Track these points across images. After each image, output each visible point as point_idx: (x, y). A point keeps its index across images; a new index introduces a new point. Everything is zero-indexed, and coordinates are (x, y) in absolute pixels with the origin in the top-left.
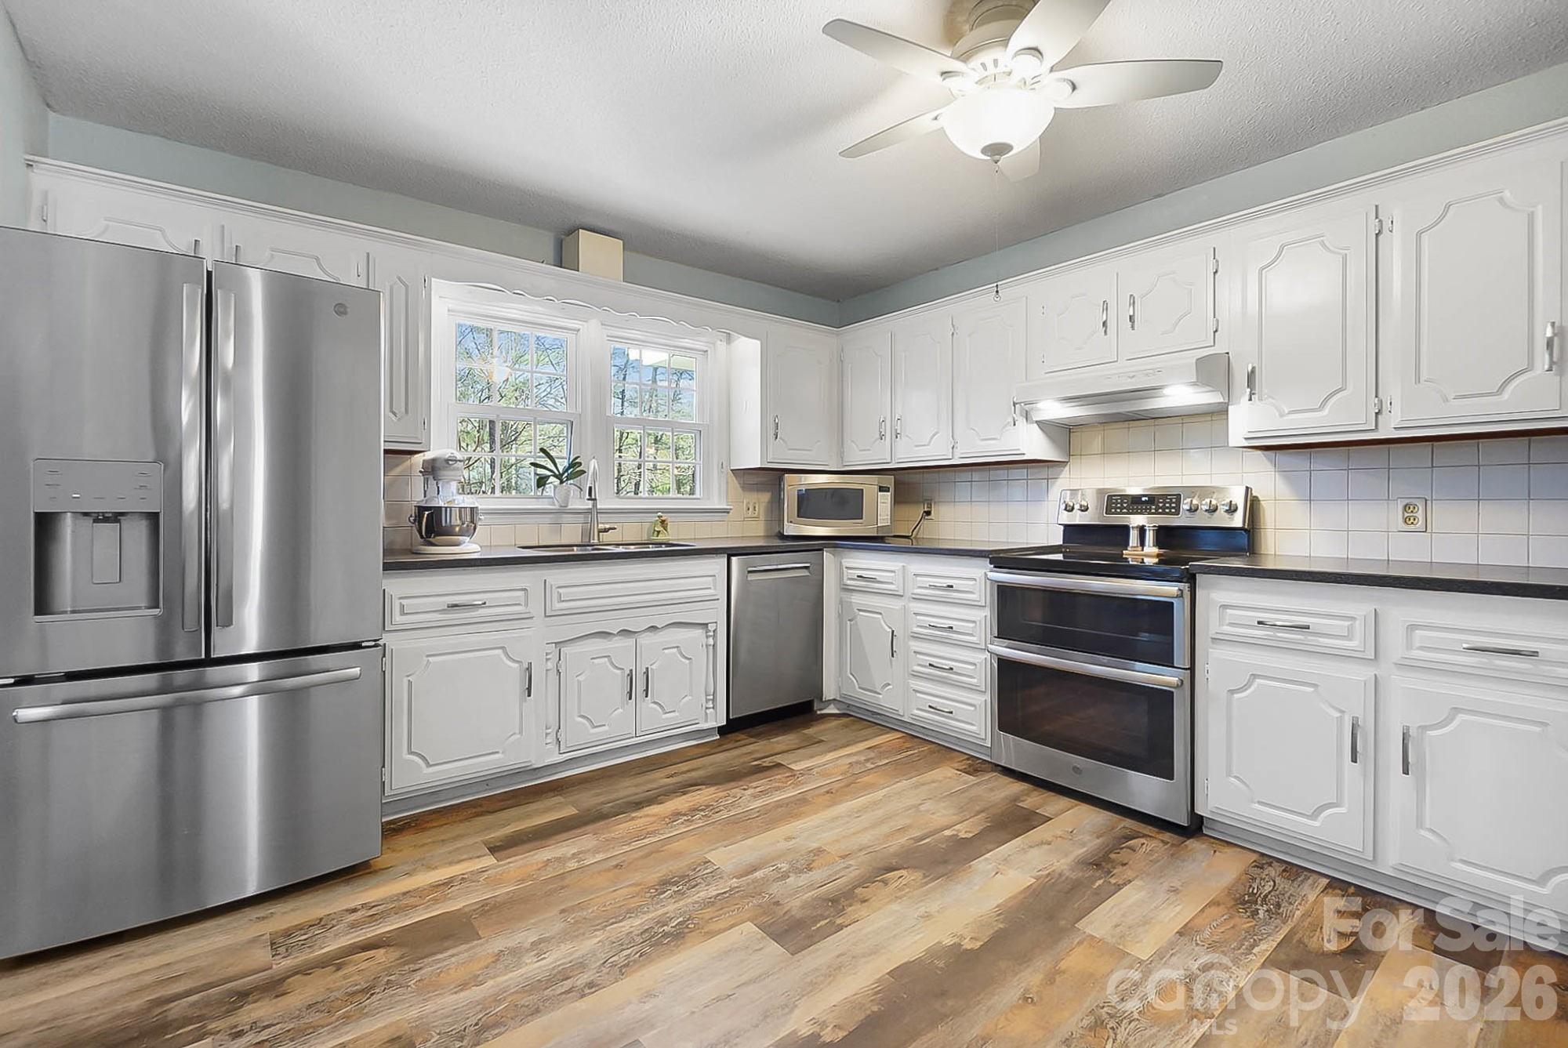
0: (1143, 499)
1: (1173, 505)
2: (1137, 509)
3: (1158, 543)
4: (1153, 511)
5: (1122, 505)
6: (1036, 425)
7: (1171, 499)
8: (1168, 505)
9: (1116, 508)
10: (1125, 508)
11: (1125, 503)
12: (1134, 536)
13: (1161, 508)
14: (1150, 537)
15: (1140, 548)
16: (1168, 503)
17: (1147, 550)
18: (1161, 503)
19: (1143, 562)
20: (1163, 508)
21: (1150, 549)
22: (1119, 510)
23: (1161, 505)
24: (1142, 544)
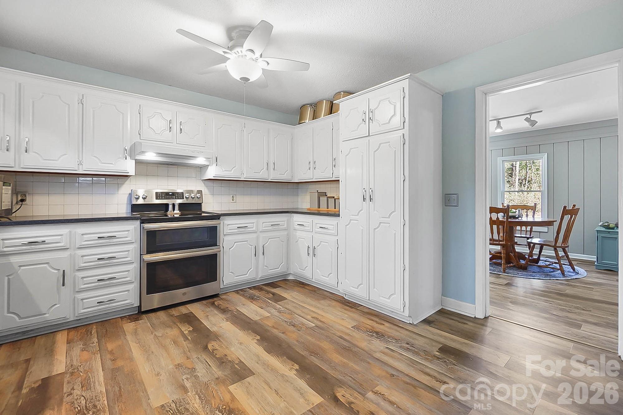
0: (170, 194)
1: (181, 196)
2: (168, 197)
3: (180, 210)
4: (174, 198)
5: (162, 196)
6: (134, 161)
7: (180, 194)
8: (179, 196)
9: (160, 197)
10: (163, 197)
11: (163, 195)
12: (171, 207)
13: (177, 197)
14: (177, 207)
15: (173, 212)
16: (179, 195)
17: (175, 212)
18: (177, 195)
19: (174, 216)
20: (178, 197)
21: (177, 211)
22: (161, 198)
23: (177, 196)
24: (174, 210)
